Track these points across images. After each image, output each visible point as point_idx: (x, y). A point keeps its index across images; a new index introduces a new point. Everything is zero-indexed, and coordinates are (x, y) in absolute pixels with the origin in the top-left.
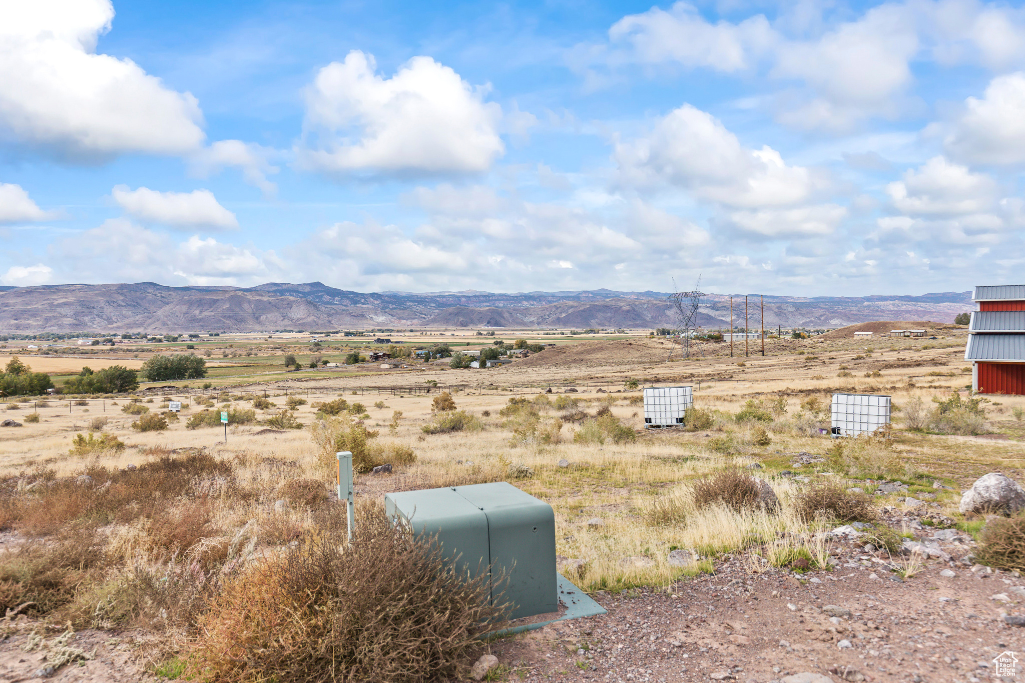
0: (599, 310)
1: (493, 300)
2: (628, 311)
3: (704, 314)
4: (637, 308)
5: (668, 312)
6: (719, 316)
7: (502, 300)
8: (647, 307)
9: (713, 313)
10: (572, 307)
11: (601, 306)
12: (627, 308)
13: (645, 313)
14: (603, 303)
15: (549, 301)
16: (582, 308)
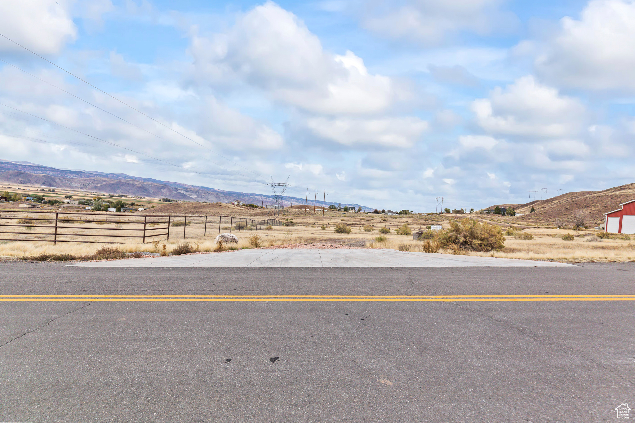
0: (123, 185)
1: (45, 170)
2: (140, 187)
3: (181, 193)
4: (145, 186)
5: (163, 190)
6: (189, 195)
7: (52, 171)
8: (151, 186)
9: (186, 193)
10: (105, 181)
11: (124, 182)
12: (140, 185)
13: (149, 189)
14: (125, 181)
15: (87, 176)
16: (112, 182)
